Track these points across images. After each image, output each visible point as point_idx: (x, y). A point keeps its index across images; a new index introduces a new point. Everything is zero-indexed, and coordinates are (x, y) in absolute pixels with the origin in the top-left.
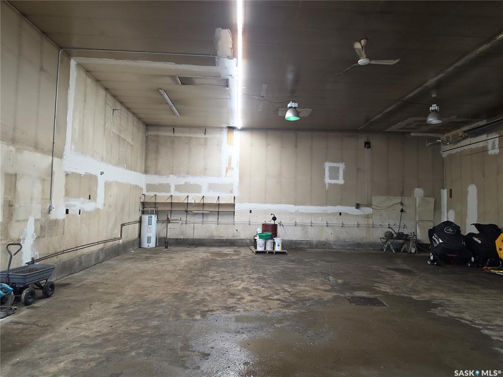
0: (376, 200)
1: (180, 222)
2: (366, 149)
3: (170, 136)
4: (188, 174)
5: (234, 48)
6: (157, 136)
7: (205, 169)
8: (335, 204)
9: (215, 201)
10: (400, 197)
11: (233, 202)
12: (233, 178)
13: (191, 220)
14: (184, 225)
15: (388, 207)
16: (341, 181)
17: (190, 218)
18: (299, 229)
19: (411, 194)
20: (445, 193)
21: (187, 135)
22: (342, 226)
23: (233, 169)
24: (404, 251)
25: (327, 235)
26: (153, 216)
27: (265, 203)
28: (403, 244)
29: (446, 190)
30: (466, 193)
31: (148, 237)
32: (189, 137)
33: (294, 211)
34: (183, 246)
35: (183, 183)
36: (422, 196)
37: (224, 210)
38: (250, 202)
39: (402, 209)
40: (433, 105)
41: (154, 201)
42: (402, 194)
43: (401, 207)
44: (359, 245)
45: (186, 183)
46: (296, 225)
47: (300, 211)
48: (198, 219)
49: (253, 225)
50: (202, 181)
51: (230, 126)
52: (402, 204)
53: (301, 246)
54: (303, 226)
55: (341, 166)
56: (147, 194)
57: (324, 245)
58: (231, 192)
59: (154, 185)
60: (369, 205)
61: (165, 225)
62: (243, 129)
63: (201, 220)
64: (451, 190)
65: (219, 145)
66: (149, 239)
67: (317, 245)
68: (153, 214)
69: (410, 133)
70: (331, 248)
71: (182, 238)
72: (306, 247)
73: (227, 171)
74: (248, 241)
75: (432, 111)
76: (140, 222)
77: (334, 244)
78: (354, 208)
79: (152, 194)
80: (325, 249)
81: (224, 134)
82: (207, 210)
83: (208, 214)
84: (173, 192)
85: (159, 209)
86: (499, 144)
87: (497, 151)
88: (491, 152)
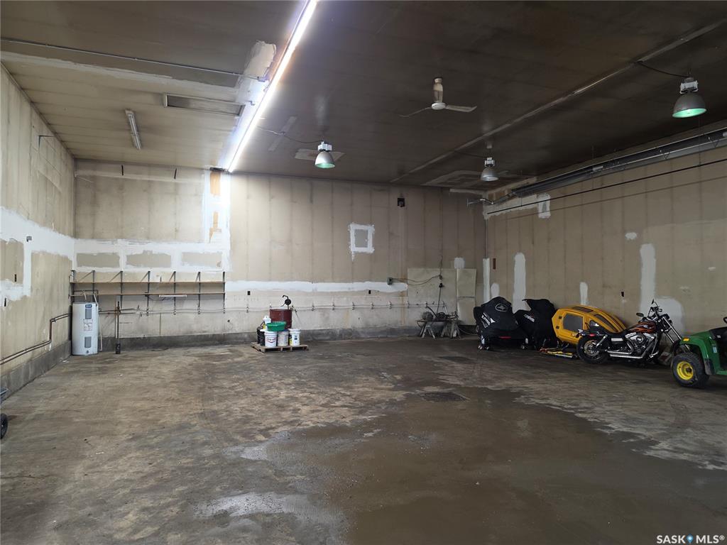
0: (412, 273)
1: (138, 313)
2: (399, 207)
3: (117, 179)
4: (148, 238)
5: (272, 68)
6: (94, 178)
7: (176, 231)
8: (362, 280)
9: (193, 279)
10: (439, 269)
11: (221, 280)
12: (221, 244)
13: (155, 309)
14: (144, 317)
15: (426, 282)
16: (370, 249)
17: (153, 306)
18: (317, 314)
19: (450, 266)
20: (487, 263)
21: (146, 178)
22: (372, 308)
23: (220, 231)
24: (444, 336)
25: (354, 321)
26: (94, 305)
27: (270, 280)
28: (442, 328)
29: (488, 259)
30: (514, 263)
31: (85, 338)
32: (149, 181)
33: (311, 291)
34: (144, 349)
35: (140, 252)
36: (463, 267)
37: (207, 291)
38: (248, 279)
39: (441, 284)
40: (488, 159)
41: (92, 281)
42: (441, 265)
43: (440, 281)
44: (392, 331)
45: (145, 252)
46: (313, 310)
47: (319, 290)
48: (168, 307)
49: (254, 312)
50: (173, 250)
51: (216, 167)
52: (441, 277)
53: (319, 338)
54: (323, 310)
55: (370, 229)
56: (78, 269)
57: (350, 334)
58: (219, 265)
59: (91, 255)
60: (404, 280)
61: (110, 317)
62: (237, 173)
63: (172, 308)
64: (494, 260)
65: (198, 195)
66: (88, 342)
67: (341, 335)
68: (94, 301)
69: (449, 188)
70: (359, 338)
71: (142, 336)
72: (327, 338)
73: (211, 235)
74: (246, 336)
75: (487, 165)
76: (71, 314)
77: (362, 332)
78: (386, 283)
79: (89, 269)
80: (352, 338)
81: (206, 180)
82: (182, 292)
83: (182, 299)
84: (123, 266)
85: (100, 293)
86: (550, 207)
87: (548, 214)
88: (542, 215)
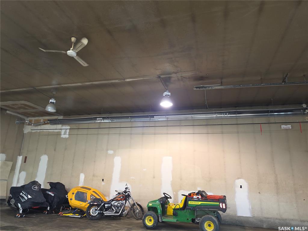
29: (21, 157)
30: (39, 160)
36: (4, 160)
40: (52, 99)
64: (26, 157)
69: (6, 110)
75: (51, 102)
86: (69, 132)
87: (67, 136)
88: (63, 136)
